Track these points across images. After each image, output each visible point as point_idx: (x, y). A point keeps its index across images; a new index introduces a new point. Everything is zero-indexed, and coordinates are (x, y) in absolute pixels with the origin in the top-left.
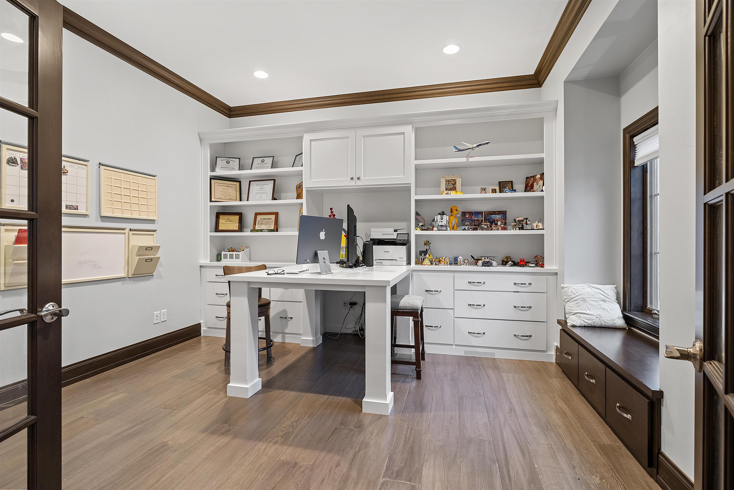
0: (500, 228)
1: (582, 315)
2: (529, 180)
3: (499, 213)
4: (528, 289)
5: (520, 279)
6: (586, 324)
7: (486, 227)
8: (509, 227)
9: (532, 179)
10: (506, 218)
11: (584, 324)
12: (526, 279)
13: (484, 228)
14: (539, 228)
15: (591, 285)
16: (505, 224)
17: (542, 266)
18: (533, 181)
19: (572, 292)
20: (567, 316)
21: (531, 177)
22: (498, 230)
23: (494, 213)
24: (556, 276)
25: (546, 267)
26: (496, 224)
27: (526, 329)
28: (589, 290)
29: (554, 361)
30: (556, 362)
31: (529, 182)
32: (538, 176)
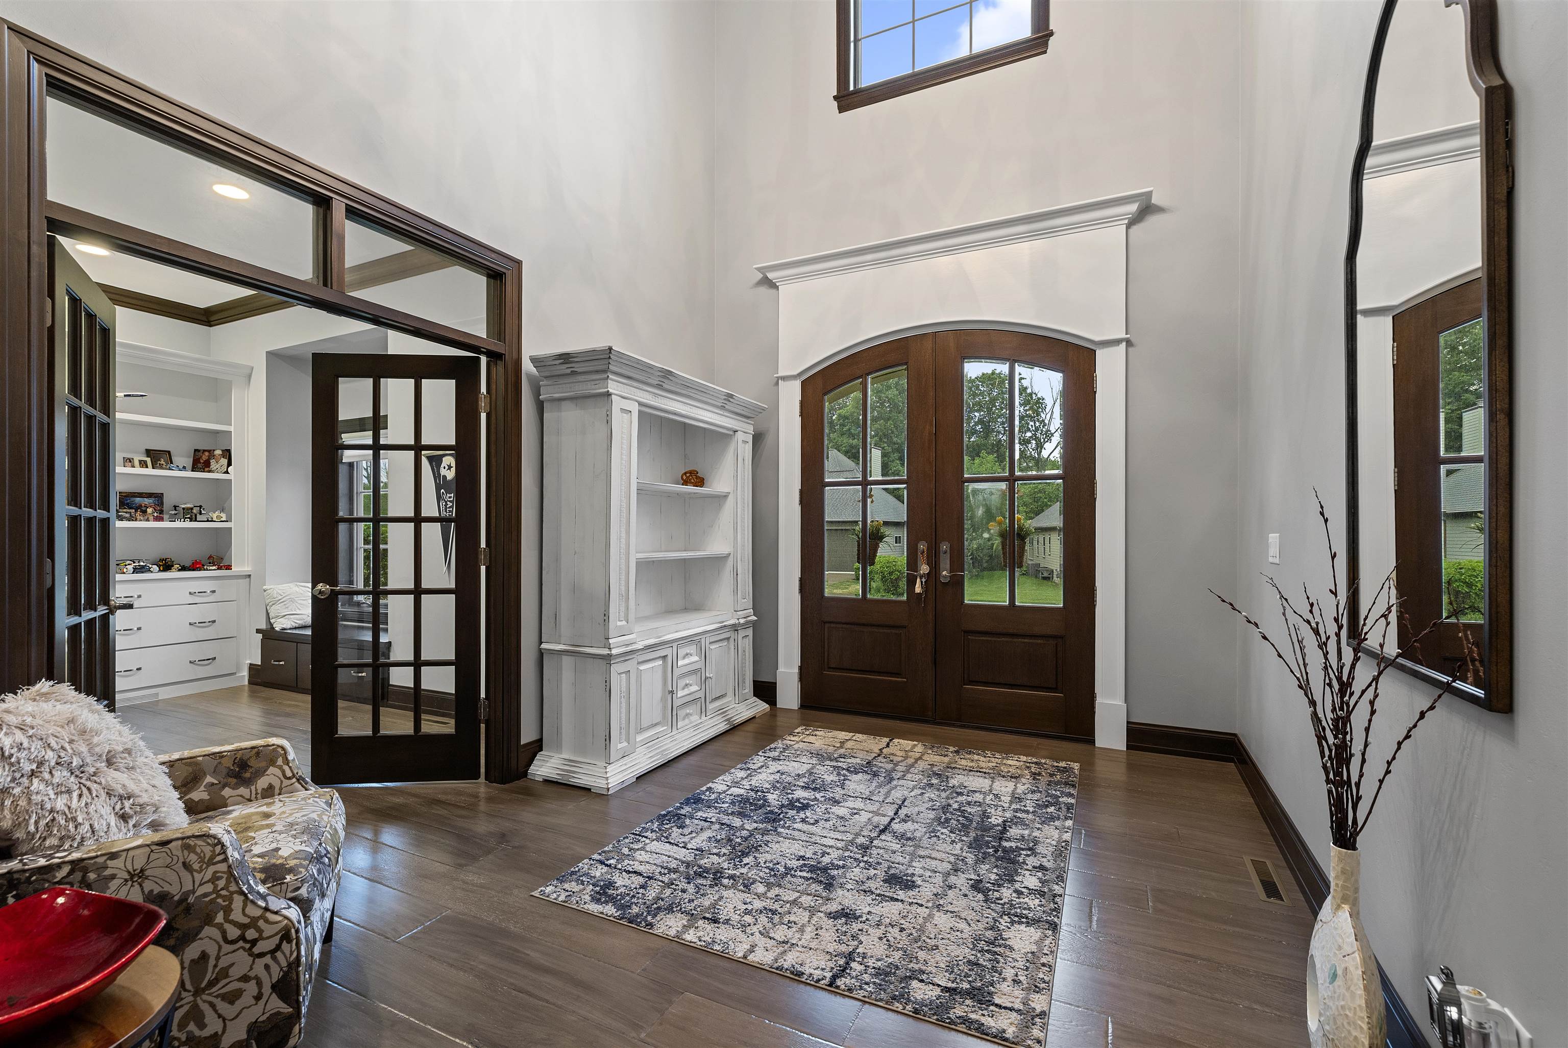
0: (151, 518)
1: (292, 616)
2: (200, 454)
3: (150, 495)
4: (212, 598)
5: (196, 586)
6: (297, 625)
7: (128, 515)
8: (166, 517)
9: (207, 454)
10: (162, 504)
11: (294, 625)
12: (207, 586)
13: (125, 518)
14: (222, 519)
15: (298, 583)
16: (161, 512)
17: (229, 567)
18: (209, 456)
19: (278, 593)
20: (272, 621)
21: (204, 451)
22: (148, 520)
23: (141, 495)
24: (248, 579)
25: (235, 569)
26: (144, 512)
27: (208, 650)
28: (297, 589)
29: (246, 683)
30: (250, 682)
31: (201, 457)
32: (218, 452)
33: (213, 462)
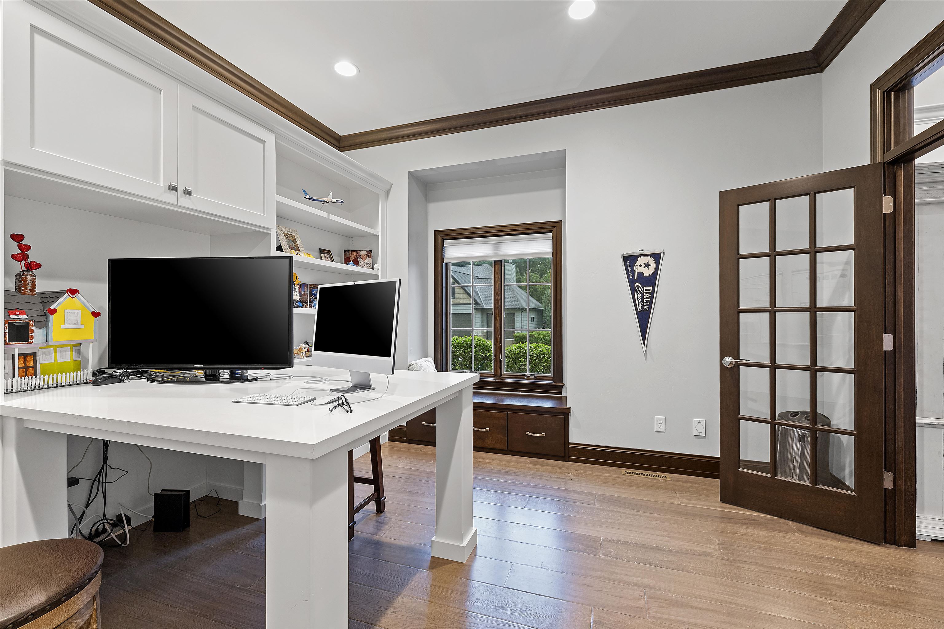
2: (349, 253)
9: (355, 254)
18: (356, 256)
21: (352, 251)
29: (387, 441)
30: (390, 440)
31: (350, 256)
32: (364, 253)
33: (360, 260)
